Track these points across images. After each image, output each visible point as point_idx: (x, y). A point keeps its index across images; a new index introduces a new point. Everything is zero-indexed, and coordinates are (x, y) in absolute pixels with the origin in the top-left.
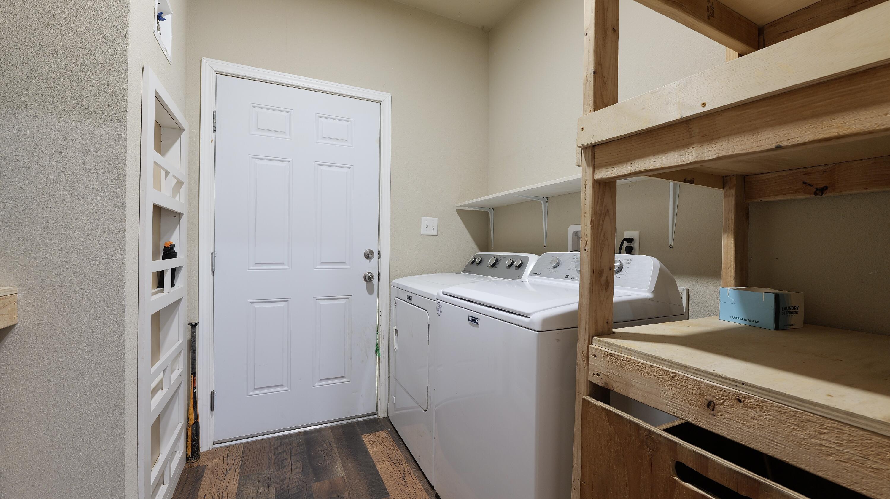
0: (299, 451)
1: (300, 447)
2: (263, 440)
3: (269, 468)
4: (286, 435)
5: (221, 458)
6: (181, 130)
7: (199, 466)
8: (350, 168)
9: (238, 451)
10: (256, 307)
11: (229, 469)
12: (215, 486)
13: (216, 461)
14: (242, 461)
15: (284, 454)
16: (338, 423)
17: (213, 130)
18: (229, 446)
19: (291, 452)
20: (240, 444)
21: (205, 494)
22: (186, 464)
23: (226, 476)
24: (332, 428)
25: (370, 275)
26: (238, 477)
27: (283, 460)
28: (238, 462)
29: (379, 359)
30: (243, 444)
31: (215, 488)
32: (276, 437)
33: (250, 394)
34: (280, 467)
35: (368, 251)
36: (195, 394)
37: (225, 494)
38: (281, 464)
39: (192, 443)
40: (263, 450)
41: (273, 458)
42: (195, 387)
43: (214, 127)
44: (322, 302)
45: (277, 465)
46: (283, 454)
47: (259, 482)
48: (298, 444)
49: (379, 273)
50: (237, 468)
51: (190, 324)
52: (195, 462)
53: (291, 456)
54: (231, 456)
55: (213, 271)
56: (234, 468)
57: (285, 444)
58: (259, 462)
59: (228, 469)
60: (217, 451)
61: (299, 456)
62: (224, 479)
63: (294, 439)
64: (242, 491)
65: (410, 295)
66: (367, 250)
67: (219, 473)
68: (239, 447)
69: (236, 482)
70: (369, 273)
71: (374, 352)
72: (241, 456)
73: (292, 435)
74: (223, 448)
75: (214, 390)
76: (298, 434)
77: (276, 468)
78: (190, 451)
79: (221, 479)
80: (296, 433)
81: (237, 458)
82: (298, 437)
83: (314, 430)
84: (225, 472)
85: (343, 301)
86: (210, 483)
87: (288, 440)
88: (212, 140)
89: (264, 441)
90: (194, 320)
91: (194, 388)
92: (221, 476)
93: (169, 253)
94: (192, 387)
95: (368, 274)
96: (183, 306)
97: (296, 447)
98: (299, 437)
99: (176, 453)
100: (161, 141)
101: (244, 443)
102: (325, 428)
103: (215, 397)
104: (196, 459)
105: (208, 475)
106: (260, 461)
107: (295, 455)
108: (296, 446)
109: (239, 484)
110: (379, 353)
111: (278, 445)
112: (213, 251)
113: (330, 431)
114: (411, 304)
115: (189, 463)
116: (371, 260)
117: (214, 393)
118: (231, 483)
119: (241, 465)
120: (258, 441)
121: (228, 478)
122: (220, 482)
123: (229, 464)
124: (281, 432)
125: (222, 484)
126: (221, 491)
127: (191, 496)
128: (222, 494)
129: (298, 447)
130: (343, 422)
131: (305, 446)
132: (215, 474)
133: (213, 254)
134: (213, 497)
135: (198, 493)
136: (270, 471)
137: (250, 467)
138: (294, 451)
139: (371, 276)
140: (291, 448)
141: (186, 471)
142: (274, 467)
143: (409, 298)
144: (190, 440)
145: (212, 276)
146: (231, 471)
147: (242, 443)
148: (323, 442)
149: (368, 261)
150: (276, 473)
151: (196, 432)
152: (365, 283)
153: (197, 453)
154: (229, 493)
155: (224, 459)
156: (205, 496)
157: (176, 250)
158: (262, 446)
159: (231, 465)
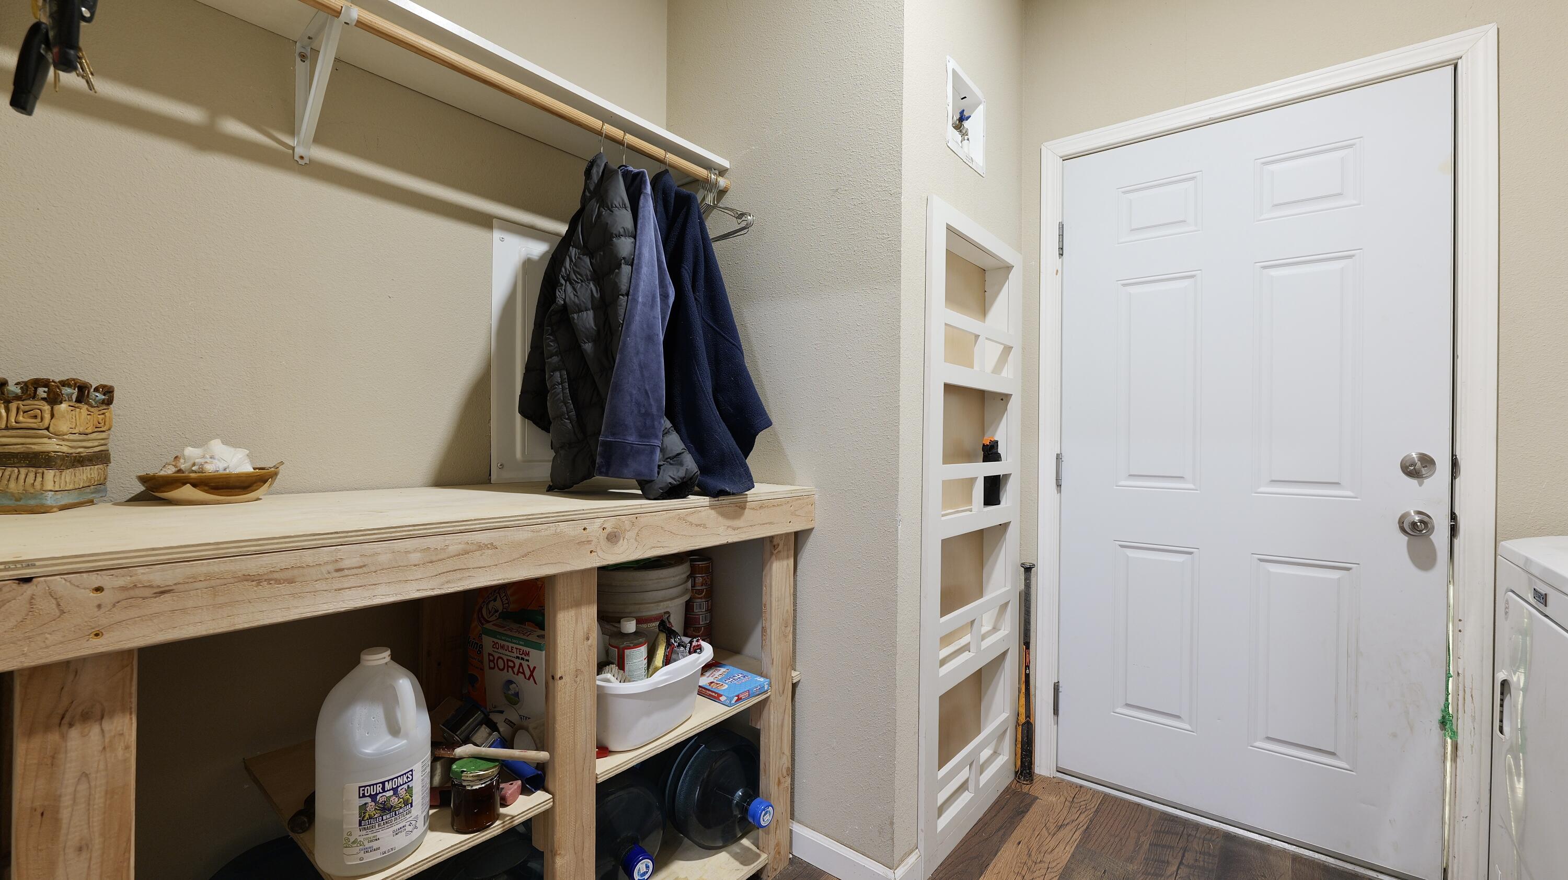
0: (1202, 863)
1: (1206, 857)
2: (1139, 805)
3: (1130, 860)
4: (1186, 820)
5: (1063, 799)
6: (1009, 268)
7: (1028, 794)
8: (1353, 256)
9: (1091, 801)
10: (1128, 554)
11: (1068, 824)
12: (1039, 836)
13: (1052, 799)
14: (1091, 821)
15: (1168, 853)
16: (1323, 858)
17: (1059, 254)
18: (1081, 786)
19: (1183, 856)
20: (1098, 792)
21: (1020, 840)
22: (1013, 780)
23: (1059, 832)
24: (1296, 858)
25: (1417, 519)
26: (1076, 844)
27: (1163, 862)
28: (1084, 819)
29: (1455, 747)
30: (1103, 795)
31: (1037, 839)
32: (1165, 814)
33: (1118, 710)
34: (1152, 871)
35: (1414, 456)
36: (1027, 676)
37: (1048, 858)
38: (1155, 866)
39: (1022, 753)
40: (1132, 824)
41: (1146, 846)
42: (1029, 667)
43: (1061, 249)
44: (1274, 568)
45: (1148, 865)
46: (1165, 850)
47: (1104, 872)
48: (1203, 849)
49: (1453, 517)
50: (1079, 828)
51: (1022, 565)
52: (1024, 784)
53: (1181, 863)
54: (1077, 803)
55: (1059, 486)
56: (1074, 826)
57: (1178, 834)
58: (1117, 839)
59: (1066, 822)
60: (1060, 784)
61: (1195, 873)
62: (1054, 834)
63: (1198, 835)
64: (1073, 870)
65: (1543, 589)
66: (1413, 454)
67: (1051, 820)
68: (1096, 796)
69: (1070, 849)
70: (1419, 513)
71: (1436, 726)
72: (1092, 813)
73: (1197, 826)
74: (1071, 784)
75: (1058, 682)
76: (1211, 830)
77: (1145, 868)
78: (1019, 763)
79: (1050, 831)
80: (1208, 827)
81: (1084, 812)
82: (1208, 836)
83: (1251, 841)
84: (1060, 824)
85: (1335, 575)
86: (1033, 826)
87: (1185, 830)
88: (1057, 271)
89: (1140, 808)
90: (1028, 561)
91: (1027, 667)
92: (1052, 828)
93: (989, 454)
94: (1024, 665)
95: (1413, 514)
96: (1012, 534)
97: (1196, 851)
98: (1211, 838)
99: (998, 757)
100: (985, 291)
101: (1105, 795)
102: (1279, 851)
103: (1060, 694)
104: (1027, 780)
105: (1035, 814)
106: (1121, 839)
107: (1188, 866)
108: (1198, 850)
109: (1073, 855)
110: (1454, 734)
111: (1163, 829)
112: (1059, 453)
113: (1289, 863)
114: (1546, 616)
115: (1018, 781)
116: (1426, 481)
117: (1058, 686)
118: (1062, 846)
119: (1087, 828)
120: (1130, 802)
121: (1060, 835)
122: (1047, 834)
123: (1070, 815)
124: (1176, 808)
125: (1048, 840)
126: (1044, 849)
127: (1003, 831)
128: (1042, 855)
129: (1202, 856)
130: (1331, 860)
131: (1217, 862)
132: (1045, 818)
133: (1059, 458)
134: (1030, 852)
135: (1012, 833)
136: (1131, 867)
137: (1100, 839)
138: (1189, 858)
139: (1421, 521)
140: (1185, 850)
141: (1010, 791)
142: (1141, 863)
143: (1542, 598)
144: (1019, 746)
145: (1058, 493)
146: (1068, 828)
147: (1102, 792)
148: (1263, 876)
149: (1413, 482)
150: (1140, 877)
151: (1027, 737)
152: (1405, 539)
153: (1028, 771)
154: (1054, 861)
155: (1067, 802)
156: (1019, 843)
157: (1001, 450)
158: (1133, 814)
159: (1072, 818)
